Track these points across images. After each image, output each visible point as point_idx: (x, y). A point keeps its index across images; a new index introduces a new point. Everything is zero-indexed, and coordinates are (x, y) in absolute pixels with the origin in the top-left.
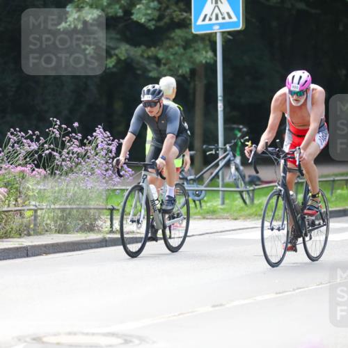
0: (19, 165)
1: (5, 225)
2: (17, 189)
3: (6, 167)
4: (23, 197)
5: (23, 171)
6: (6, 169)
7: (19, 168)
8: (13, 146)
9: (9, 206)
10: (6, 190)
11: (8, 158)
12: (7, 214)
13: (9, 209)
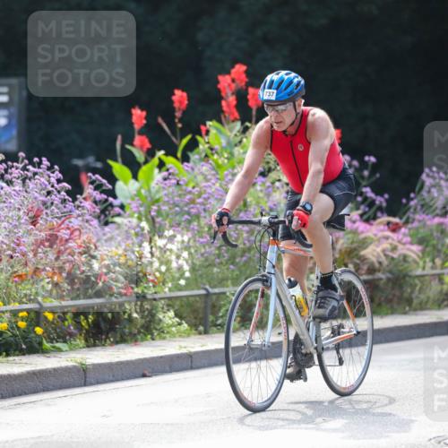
0: (437, 215)
1: (420, 293)
2: (434, 246)
3: (421, 218)
4: (442, 256)
5: (441, 224)
6: (419, 221)
7: (437, 220)
8: (429, 192)
9: (424, 268)
10: (420, 248)
11: (422, 206)
12: (422, 279)
13: (425, 272)
